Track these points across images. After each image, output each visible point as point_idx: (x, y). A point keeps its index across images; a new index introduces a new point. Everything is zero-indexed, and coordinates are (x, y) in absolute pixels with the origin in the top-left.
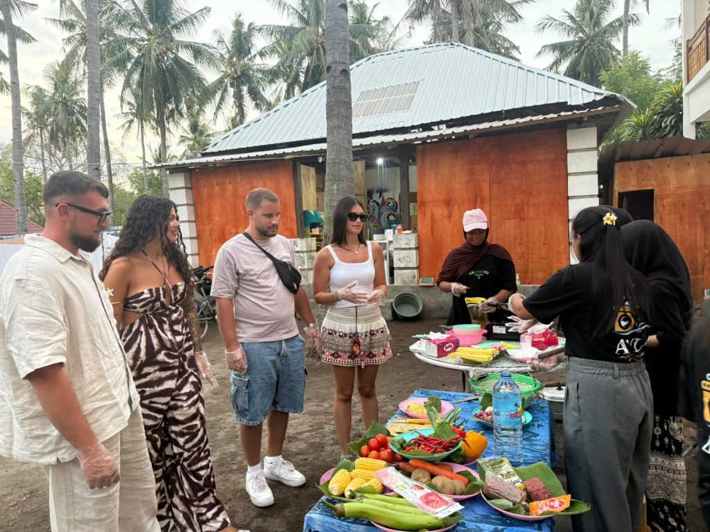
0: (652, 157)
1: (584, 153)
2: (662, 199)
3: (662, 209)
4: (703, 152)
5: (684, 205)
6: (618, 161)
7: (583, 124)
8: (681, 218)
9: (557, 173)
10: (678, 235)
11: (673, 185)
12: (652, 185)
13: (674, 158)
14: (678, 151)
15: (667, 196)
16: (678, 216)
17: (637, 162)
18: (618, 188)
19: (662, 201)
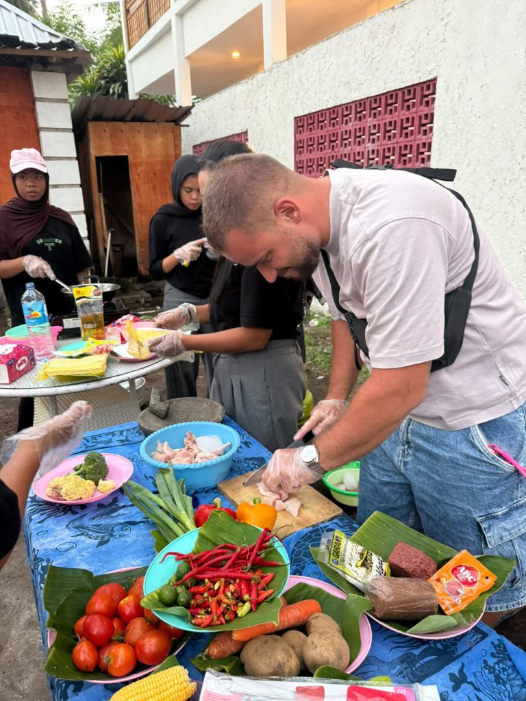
0: (122, 119)
1: (54, 105)
2: (136, 167)
3: (137, 177)
4: (167, 121)
5: (155, 174)
6: (91, 120)
7: (49, 68)
8: (154, 188)
9: (25, 126)
10: (154, 204)
11: (144, 154)
12: (125, 151)
13: (143, 123)
14: (146, 117)
15: (141, 164)
16: (151, 185)
17: (110, 124)
18: (94, 152)
19: (137, 168)
